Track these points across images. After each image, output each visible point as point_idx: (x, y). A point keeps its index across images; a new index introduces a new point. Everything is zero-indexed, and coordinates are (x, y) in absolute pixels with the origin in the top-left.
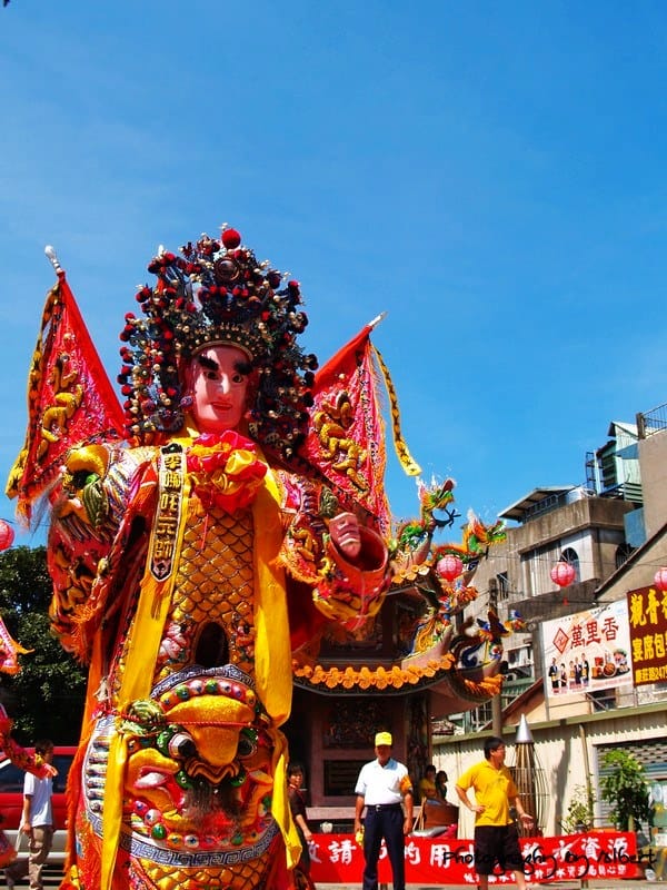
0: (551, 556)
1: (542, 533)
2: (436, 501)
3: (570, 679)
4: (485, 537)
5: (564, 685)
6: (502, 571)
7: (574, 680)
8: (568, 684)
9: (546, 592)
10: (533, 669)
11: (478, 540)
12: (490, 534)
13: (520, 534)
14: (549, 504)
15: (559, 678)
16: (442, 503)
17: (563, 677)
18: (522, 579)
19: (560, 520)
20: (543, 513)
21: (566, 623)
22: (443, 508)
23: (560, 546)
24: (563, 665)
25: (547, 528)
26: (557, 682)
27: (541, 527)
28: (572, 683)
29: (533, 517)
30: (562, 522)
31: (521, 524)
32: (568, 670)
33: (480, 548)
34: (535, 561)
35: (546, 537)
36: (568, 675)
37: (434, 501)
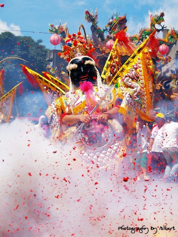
4: (176, 36)
11: (172, 37)
16: (159, 22)
22: (159, 24)
33: (173, 41)
37: (156, 21)
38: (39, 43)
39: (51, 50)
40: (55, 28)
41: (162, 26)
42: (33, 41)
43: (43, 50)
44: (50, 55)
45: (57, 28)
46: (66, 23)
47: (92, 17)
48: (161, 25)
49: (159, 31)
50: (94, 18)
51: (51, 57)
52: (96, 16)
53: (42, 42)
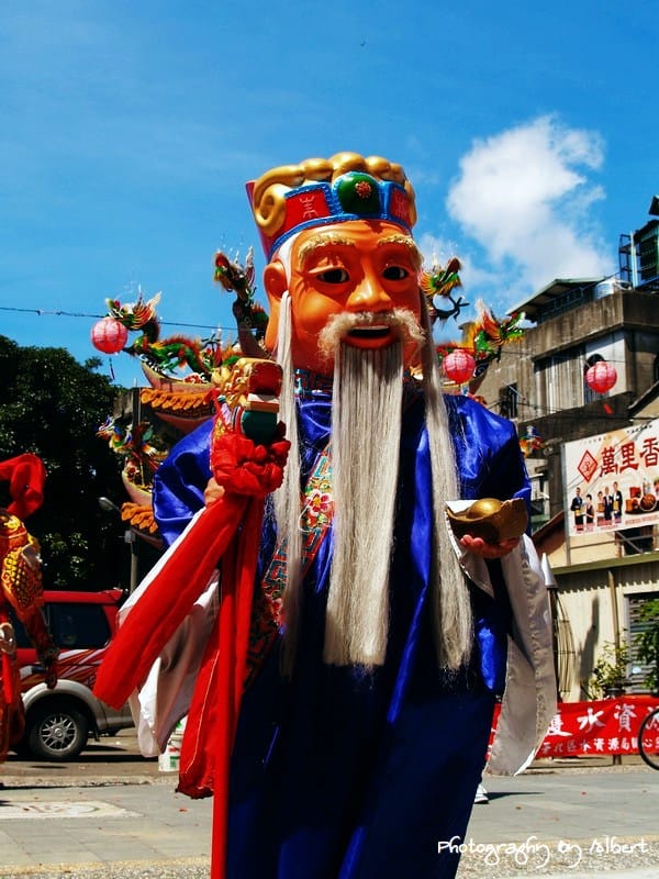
0: (573, 365)
1: (562, 336)
2: (438, 285)
3: (597, 515)
4: (497, 334)
5: (590, 521)
6: (511, 383)
7: (602, 515)
8: (595, 520)
9: (566, 408)
10: (547, 505)
11: (488, 337)
12: (504, 330)
13: (534, 336)
14: (571, 299)
15: (584, 512)
16: (446, 287)
17: (590, 511)
18: (535, 394)
19: (585, 319)
20: (564, 310)
21: (595, 445)
22: (446, 294)
23: (584, 353)
24: (589, 496)
25: (568, 330)
26: (582, 517)
27: (561, 328)
28: (599, 519)
29: (552, 316)
30: (588, 322)
31: (535, 324)
32: (596, 503)
33: (490, 347)
34: (553, 371)
35: (567, 341)
36: (595, 508)
37: (434, 285)
38: (91, 367)
39: (129, 388)
40: (123, 310)
41: (453, 301)
42: (71, 361)
43: (104, 389)
44: (125, 405)
45: (130, 312)
46: (158, 295)
47: (236, 273)
48: (451, 299)
49: (444, 315)
50: (241, 276)
51: (127, 411)
52: (251, 270)
53: (101, 364)
